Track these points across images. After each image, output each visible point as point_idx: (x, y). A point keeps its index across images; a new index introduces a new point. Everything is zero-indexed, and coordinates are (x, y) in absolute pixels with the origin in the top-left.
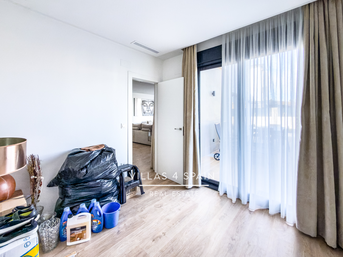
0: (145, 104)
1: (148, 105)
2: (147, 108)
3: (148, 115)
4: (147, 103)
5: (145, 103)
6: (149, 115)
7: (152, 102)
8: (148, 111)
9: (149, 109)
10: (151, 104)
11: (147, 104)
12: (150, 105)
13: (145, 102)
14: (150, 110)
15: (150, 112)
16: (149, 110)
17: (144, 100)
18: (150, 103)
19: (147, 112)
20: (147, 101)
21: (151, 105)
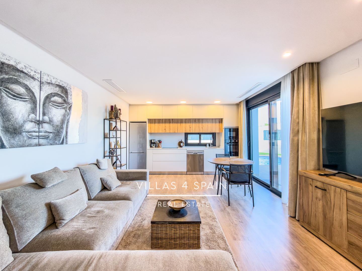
0: (20, 89)
1: (41, 96)
2: (34, 110)
3: (36, 141)
4: (34, 86)
5: (21, 80)
6: (42, 141)
7: (57, 90)
8: (39, 123)
9: (44, 114)
10: (56, 95)
11: (36, 91)
12: (48, 98)
13: (22, 75)
14: (50, 122)
15: (47, 127)
16: (46, 118)
17: (12, 63)
18: (47, 90)
19: (29, 126)
20: (32, 73)
21: (53, 99)
